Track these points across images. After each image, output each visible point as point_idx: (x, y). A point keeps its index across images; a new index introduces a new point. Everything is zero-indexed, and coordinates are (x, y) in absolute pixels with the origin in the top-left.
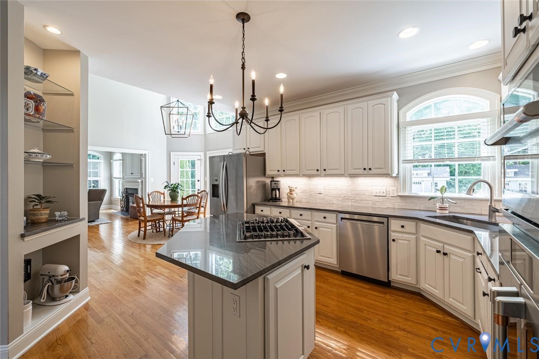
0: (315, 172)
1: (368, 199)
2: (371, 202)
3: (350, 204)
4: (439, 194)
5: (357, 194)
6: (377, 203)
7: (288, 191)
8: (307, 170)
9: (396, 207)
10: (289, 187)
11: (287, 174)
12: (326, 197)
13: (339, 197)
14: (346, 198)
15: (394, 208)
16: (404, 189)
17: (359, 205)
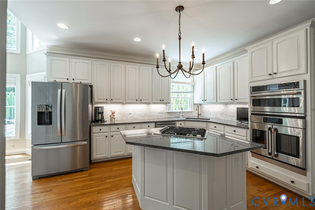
0: (135, 101)
1: (155, 114)
2: (156, 116)
3: (147, 118)
4: (181, 111)
5: (150, 113)
6: (159, 116)
7: (111, 114)
8: (129, 100)
9: (166, 117)
10: (111, 111)
11: (114, 102)
12: (134, 116)
13: (141, 115)
14: (145, 116)
15: (165, 118)
16: (169, 109)
17: (151, 118)
